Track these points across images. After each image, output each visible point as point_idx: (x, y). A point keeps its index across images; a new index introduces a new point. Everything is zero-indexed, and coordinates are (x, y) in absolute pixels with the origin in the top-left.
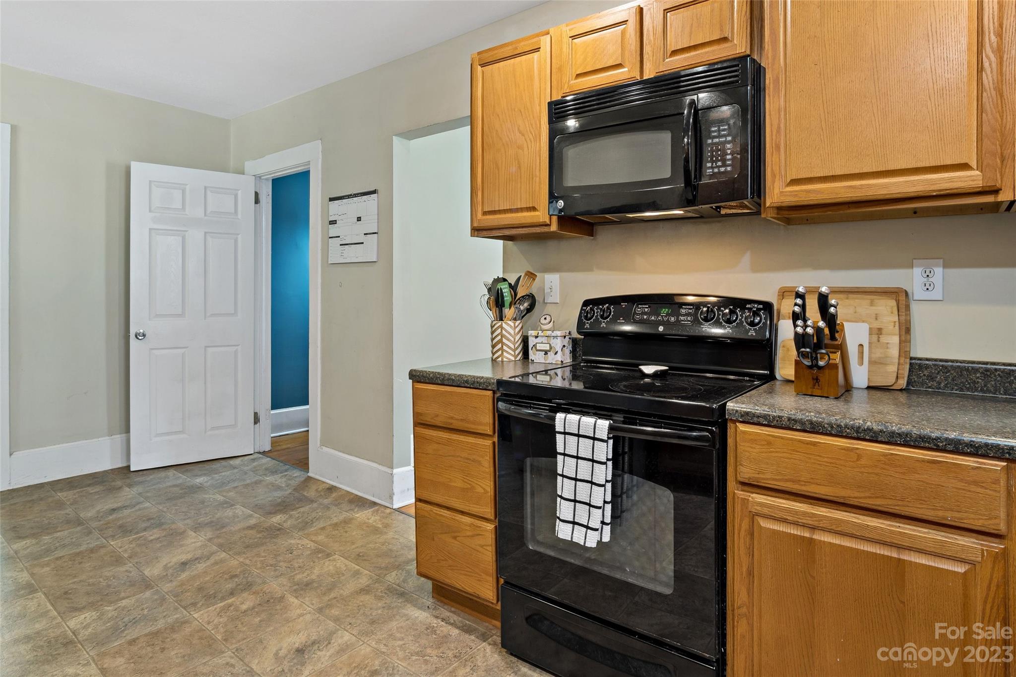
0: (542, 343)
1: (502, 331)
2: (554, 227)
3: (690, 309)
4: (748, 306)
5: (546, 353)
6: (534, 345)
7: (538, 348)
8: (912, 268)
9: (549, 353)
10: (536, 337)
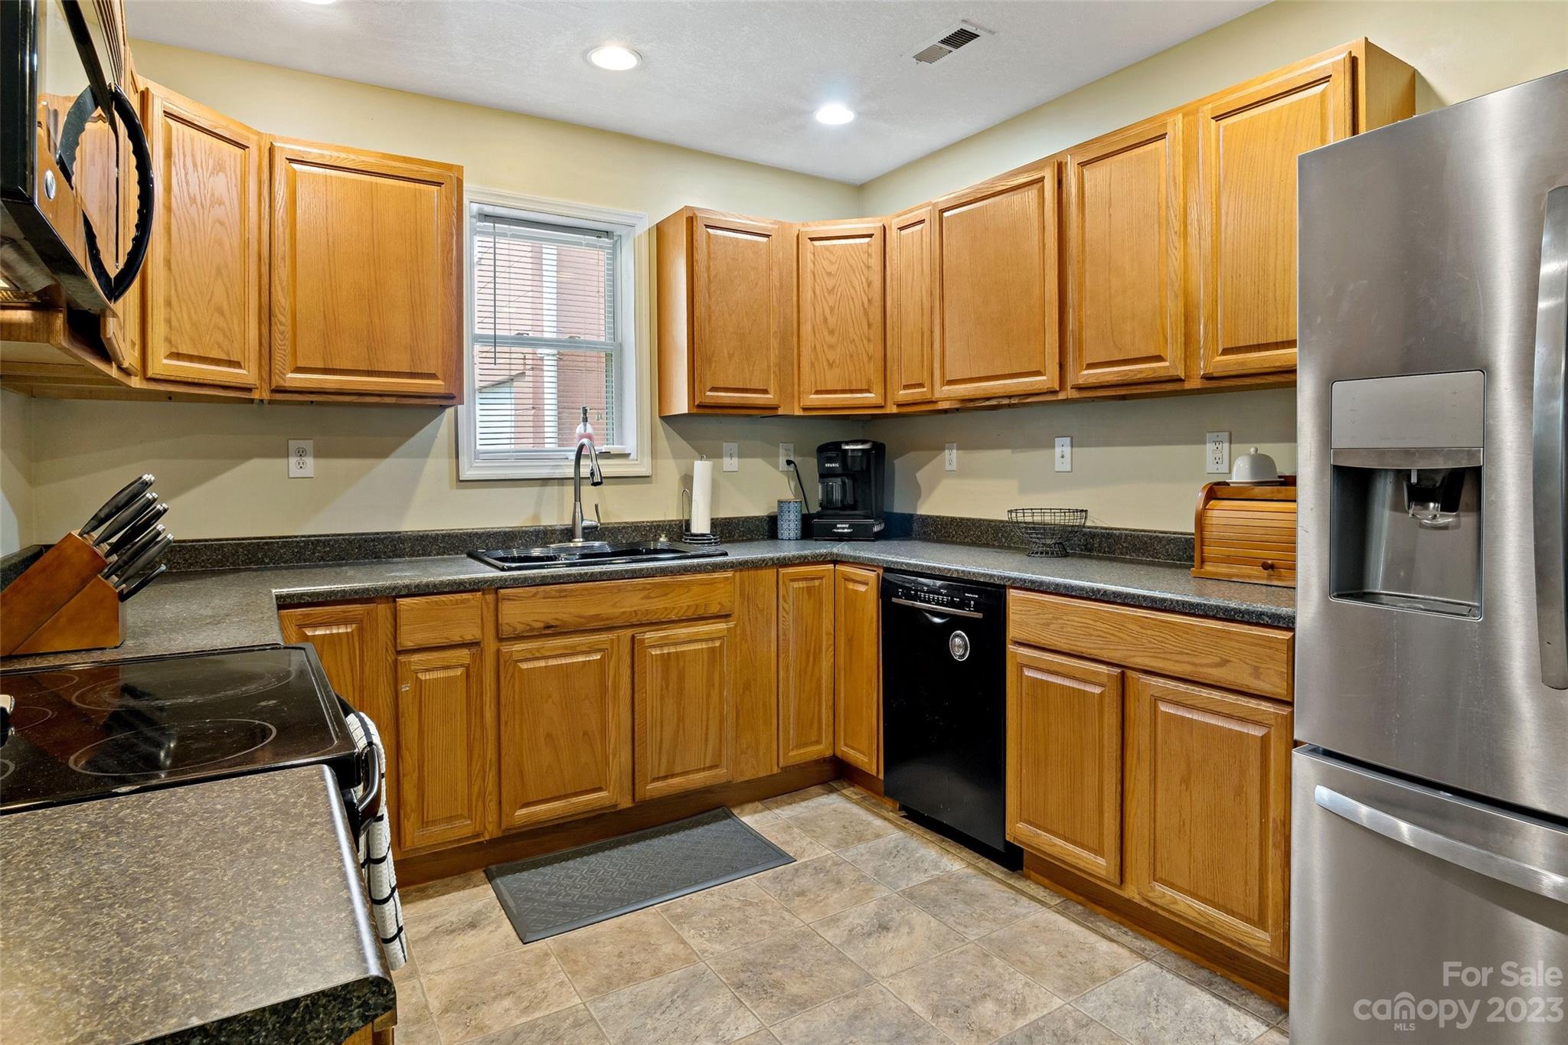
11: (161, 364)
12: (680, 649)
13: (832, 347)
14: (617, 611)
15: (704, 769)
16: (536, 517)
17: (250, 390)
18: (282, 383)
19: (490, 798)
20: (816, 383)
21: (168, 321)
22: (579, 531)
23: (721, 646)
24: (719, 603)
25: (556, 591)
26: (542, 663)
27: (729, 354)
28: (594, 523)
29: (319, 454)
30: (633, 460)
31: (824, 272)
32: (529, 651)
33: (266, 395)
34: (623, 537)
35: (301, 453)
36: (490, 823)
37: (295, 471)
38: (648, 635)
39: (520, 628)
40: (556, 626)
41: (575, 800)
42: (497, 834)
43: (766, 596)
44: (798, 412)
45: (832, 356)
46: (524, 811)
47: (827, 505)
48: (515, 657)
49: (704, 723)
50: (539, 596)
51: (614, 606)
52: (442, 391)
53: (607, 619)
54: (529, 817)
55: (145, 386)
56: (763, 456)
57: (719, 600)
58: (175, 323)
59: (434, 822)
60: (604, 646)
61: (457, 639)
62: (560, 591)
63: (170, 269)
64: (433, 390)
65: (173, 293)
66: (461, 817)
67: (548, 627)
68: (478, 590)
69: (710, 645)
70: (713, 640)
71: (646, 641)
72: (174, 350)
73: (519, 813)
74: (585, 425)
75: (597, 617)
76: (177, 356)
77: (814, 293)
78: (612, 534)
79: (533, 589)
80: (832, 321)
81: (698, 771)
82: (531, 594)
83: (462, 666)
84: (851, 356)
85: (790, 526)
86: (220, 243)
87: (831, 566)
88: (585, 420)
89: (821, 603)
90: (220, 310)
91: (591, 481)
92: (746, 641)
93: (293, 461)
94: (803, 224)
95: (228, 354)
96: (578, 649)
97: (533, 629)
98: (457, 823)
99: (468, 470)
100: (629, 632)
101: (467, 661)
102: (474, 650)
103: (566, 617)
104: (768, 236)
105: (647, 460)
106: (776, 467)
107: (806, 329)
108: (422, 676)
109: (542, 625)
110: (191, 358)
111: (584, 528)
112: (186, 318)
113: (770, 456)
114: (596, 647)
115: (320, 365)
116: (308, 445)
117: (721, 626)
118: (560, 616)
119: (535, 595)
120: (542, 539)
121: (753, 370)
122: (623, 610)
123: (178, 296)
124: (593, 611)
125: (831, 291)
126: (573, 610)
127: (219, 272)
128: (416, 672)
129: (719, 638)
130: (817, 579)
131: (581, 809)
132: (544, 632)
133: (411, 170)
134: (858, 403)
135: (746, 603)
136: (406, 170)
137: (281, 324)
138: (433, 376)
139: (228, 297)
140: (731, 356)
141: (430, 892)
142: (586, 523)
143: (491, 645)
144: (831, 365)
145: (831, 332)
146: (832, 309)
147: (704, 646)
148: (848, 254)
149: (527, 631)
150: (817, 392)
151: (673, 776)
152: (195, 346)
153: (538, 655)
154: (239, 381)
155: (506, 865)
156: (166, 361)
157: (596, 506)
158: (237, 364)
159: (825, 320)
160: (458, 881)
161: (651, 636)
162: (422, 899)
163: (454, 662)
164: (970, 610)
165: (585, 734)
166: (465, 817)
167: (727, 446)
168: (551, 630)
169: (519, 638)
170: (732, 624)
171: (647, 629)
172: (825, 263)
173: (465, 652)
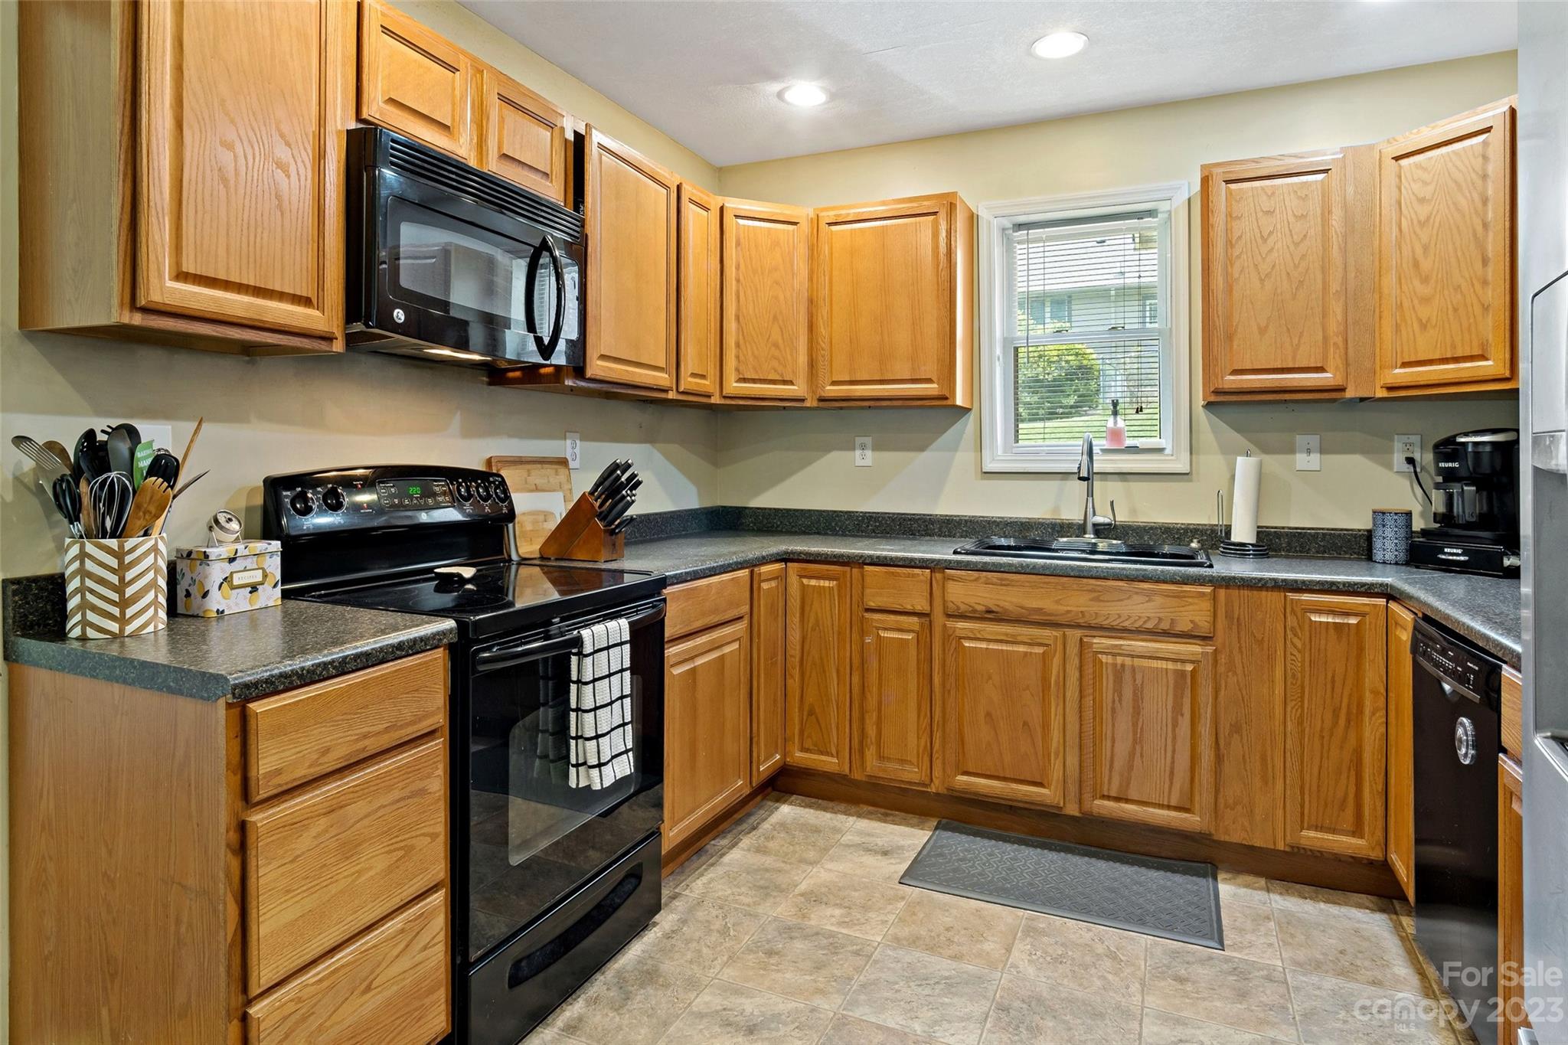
0: (245, 570)
1: (156, 559)
2: (338, 346)
3: (443, 486)
4: (491, 479)
5: (254, 588)
6: (225, 579)
7: (236, 582)
8: (565, 439)
9: (260, 588)
10: (232, 560)
11: (733, 386)
12: (1137, 662)
13: (1426, 300)
14: (1063, 609)
15: (1169, 807)
16: (1057, 509)
17: (803, 400)
18: (823, 394)
19: (937, 755)
20: (1402, 352)
21: (737, 357)
22: (1089, 527)
23: (1194, 672)
24: (1192, 621)
25: (998, 579)
26: (983, 645)
27: (1259, 328)
28: (1107, 521)
29: (876, 447)
30: (1167, 455)
31: (1413, 198)
32: (971, 630)
33: (815, 404)
34: (1150, 538)
35: (863, 447)
36: (937, 778)
37: (859, 462)
38: (1095, 640)
39: (963, 608)
40: (997, 613)
41: (1014, 786)
42: (942, 790)
43: (1268, 624)
44: (1381, 393)
45: (1424, 312)
46: (965, 778)
47: (1446, 519)
48: (958, 633)
49: (1169, 754)
50: (981, 581)
51: (1058, 602)
52: (936, 393)
53: (1050, 615)
54: (966, 785)
55: (723, 402)
56: (1364, 451)
57: (1190, 618)
58: (742, 358)
59: (889, 759)
60: (1047, 642)
61: (909, 607)
62: (1001, 579)
63: (739, 321)
64: (929, 393)
65: (741, 337)
66: (911, 763)
67: (989, 612)
68: (927, 568)
69: (1179, 666)
70: (1183, 661)
71: (1094, 646)
72: (741, 376)
73: (960, 778)
74: (1115, 419)
75: (1039, 611)
76: (744, 380)
77: (1400, 230)
78: (1137, 533)
79: (976, 574)
80: (1426, 265)
81: (1161, 806)
82: (972, 578)
83: (913, 631)
84: (1455, 310)
85: (1388, 545)
86: (776, 298)
87: (1382, 601)
88: (1115, 413)
89: (1361, 649)
90: (776, 345)
91: (1077, 476)
92: (1235, 673)
93: (858, 453)
94: (1388, 141)
95: (782, 375)
96: (1020, 639)
97: (975, 611)
98: (907, 767)
99: (990, 463)
100: (1078, 633)
101: (917, 628)
102: (923, 620)
103: (1007, 605)
104: (1326, 171)
105: (1185, 456)
106: (1389, 466)
107: (1389, 281)
108: (882, 634)
109: (984, 608)
110: (754, 381)
111: (1094, 525)
112: (750, 353)
113: (1378, 452)
114: (1038, 640)
115: (847, 378)
116: (868, 440)
117: (1194, 649)
118: (1002, 604)
119: (976, 580)
120: (1058, 532)
121: (1298, 345)
122: (1069, 608)
123: (744, 338)
124: (1035, 604)
125: (1423, 224)
126: (1014, 600)
127: (775, 318)
128: (878, 629)
129: (1192, 662)
130: (1356, 615)
131: (1020, 797)
132: (986, 616)
133: (913, 207)
134: (1465, 376)
135: (1235, 627)
136: (909, 208)
137: (823, 349)
138: (929, 381)
139: (782, 335)
140: (1263, 331)
141: (891, 818)
142: (1099, 519)
143: (939, 618)
144: (1424, 326)
145: (1425, 280)
146: (1426, 248)
147: (1170, 666)
148: (1450, 165)
149: (970, 612)
150: (1405, 365)
151: (1127, 801)
152: (757, 372)
153: (979, 636)
154: (791, 394)
155: (956, 823)
156: (735, 385)
157: (1112, 503)
158: (791, 383)
159: (1416, 264)
160: (915, 820)
161: (1100, 642)
162: (880, 820)
163: (905, 626)
164: (1468, 688)
165: (1025, 724)
166: (913, 764)
167: (1301, 440)
168: (991, 615)
169: (963, 617)
170: (1210, 649)
171: (1094, 633)
172: (1416, 187)
173: (915, 619)
